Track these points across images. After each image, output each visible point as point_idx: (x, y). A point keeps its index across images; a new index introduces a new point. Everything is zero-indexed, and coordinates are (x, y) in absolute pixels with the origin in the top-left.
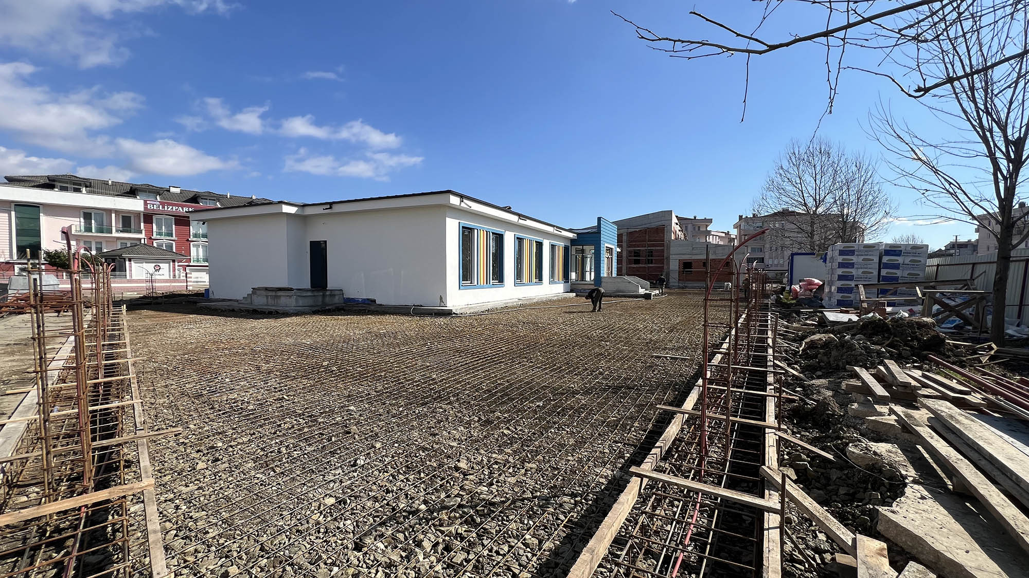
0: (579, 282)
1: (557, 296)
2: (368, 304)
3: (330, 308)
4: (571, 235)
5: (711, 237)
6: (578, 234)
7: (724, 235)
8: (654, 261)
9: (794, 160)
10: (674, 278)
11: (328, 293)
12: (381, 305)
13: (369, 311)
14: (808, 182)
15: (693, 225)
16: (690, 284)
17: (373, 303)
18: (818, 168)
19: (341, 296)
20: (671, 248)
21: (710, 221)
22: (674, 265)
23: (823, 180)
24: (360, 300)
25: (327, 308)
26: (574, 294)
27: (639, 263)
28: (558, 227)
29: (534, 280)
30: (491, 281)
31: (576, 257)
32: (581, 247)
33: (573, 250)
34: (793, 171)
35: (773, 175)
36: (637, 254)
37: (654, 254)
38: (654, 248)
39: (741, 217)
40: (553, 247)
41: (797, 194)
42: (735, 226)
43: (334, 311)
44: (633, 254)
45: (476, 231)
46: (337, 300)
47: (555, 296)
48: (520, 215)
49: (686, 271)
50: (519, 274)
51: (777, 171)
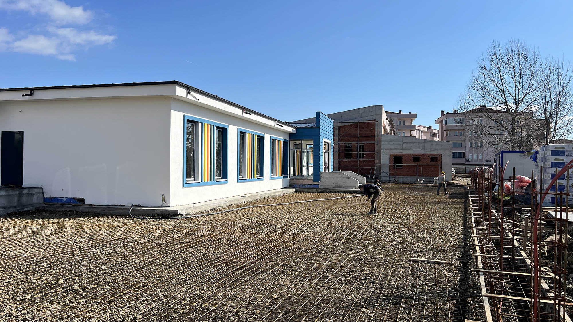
0: (298, 178)
1: (278, 192)
2: (76, 204)
3: (29, 209)
4: (290, 129)
5: (415, 131)
6: (297, 129)
7: (426, 129)
8: (365, 155)
9: (496, 62)
10: (385, 173)
11: (25, 192)
12: (91, 205)
13: (77, 212)
14: (508, 82)
15: (399, 120)
16: (401, 179)
17: (80, 203)
18: (517, 70)
19: (41, 195)
20: (382, 143)
21: (415, 116)
22: (385, 160)
23: (521, 82)
24: (65, 200)
25: (25, 209)
26: (294, 190)
27: (350, 158)
28: (278, 121)
29: (256, 176)
30: (215, 178)
31: (294, 152)
32: (299, 142)
33: (291, 145)
34: (495, 72)
35: (477, 75)
36: (348, 148)
37: (366, 148)
38: (365, 142)
39: (442, 113)
40: (273, 141)
41: (498, 93)
42: (438, 121)
43: (33, 212)
44: (344, 148)
45: (200, 124)
46: (35, 199)
47: (276, 192)
48: (244, 109)
49: (397, 166)
50: (241, 170)
51: (481, 71)
